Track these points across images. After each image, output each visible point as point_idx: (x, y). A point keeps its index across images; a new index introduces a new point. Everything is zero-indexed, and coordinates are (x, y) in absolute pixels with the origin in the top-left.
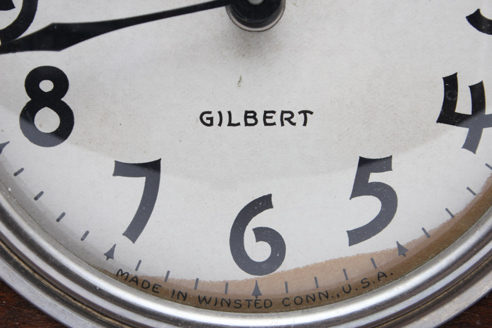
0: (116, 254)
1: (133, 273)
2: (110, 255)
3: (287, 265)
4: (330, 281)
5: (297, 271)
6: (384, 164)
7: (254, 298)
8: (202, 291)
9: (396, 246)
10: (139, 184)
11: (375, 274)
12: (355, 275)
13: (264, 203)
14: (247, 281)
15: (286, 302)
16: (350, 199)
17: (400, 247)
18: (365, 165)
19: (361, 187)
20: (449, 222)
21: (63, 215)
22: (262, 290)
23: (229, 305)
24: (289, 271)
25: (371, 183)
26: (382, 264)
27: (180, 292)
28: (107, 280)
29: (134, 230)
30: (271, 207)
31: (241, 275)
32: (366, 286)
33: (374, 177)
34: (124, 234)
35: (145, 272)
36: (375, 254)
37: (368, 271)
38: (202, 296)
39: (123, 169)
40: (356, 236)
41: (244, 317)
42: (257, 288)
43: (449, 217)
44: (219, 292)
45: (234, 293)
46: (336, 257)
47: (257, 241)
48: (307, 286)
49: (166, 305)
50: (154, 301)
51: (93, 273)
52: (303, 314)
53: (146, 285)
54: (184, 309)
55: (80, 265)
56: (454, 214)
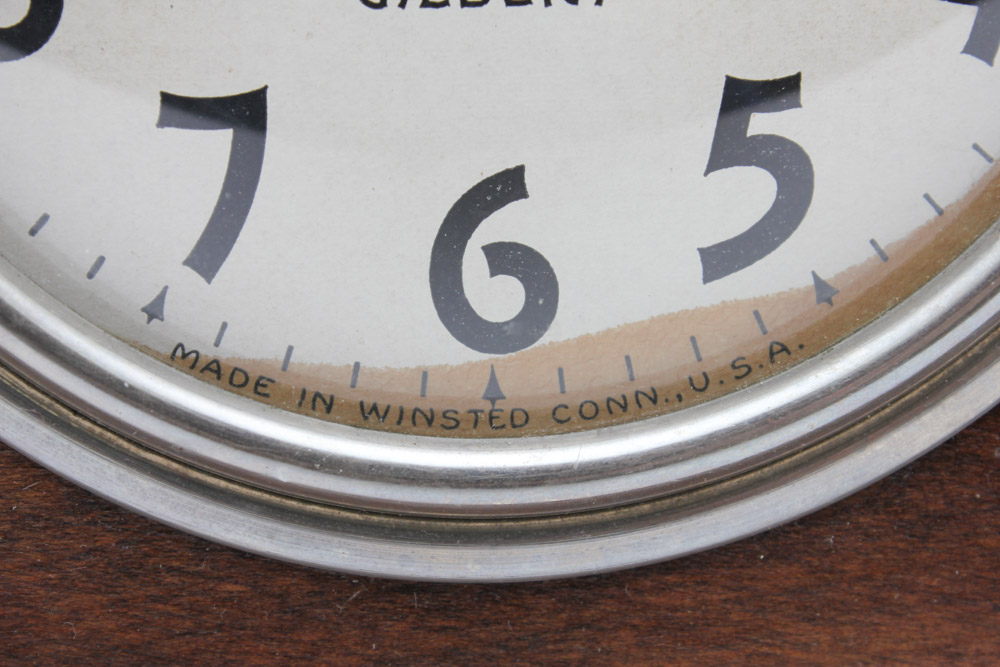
0: (168, 308)
1: (208, 352)
2: (154, 311)
3: (563, 328)
4: (662, 365)
5: (584, 341)
6: (783, 90)
7: (487, 406)
8: (369, 391)
9: (811, 282)
10: (220, 141)
11: (762, 347)
12: (718, 351)
13: (508, 186)
14: (471, 367)
15: (562, 414)
16: (706, 174)
17: (819, 283)
18: (741, 96)
19: (729, 149)
20: (930, 226)
21: (45, 218)
22: (505, 386)
23: (430, 422)
24: (567, 344)
25: (754, 138)
26: (781, 325)
27: (317, 395)
28: (147, 367)
29: (209, 254)
30: (524, 194)
31: (454, 352)
32: (743, 375)
33: (761, 123)
34: (187, 262)
35: (236, 349)
36: (764, 300)
37: (750, 342)
38: (369, 402)
39: (181, 109)
40: (720, 260)
41: (466, 447)
42: (493, 381)
43: (932, 214)
44: (406, 395)
45: (439, 396)
46: (675, 310)
47: (493, 274)
48: (606, 378)
49: (279, 420)
50: (257, 414)
51: (116, 351)
52: (601, 438)
53: (239, 379)
54: (327, 432)
55: (83, 331)
56: (942, 205)
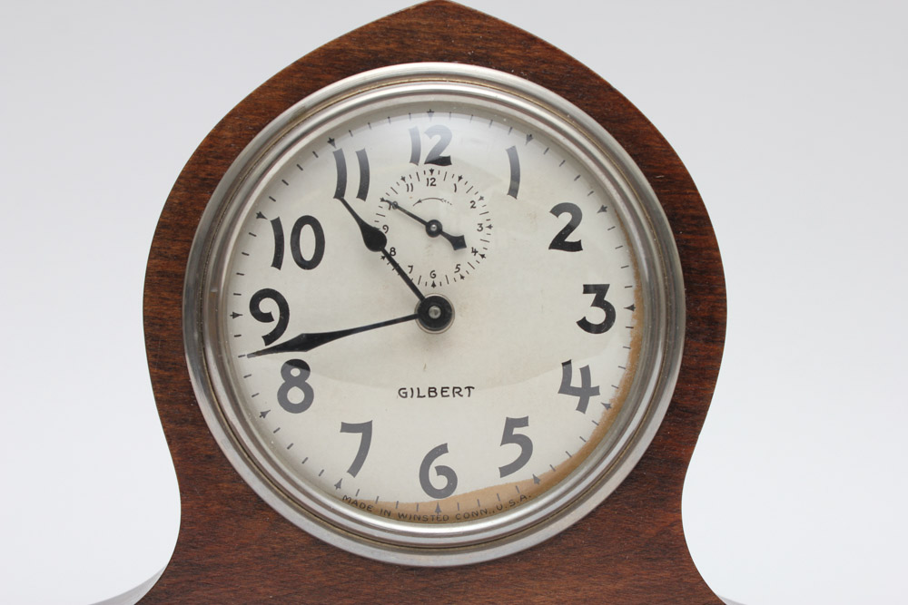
0: (342, 485)
1: (354, 498)
2: (338, 486)
3: (459, 491)
4: (488, 502)
5: (465, 495)
6: (523, 422)
7: (436, 514)
8: (401, 510)
9: (532, 477)
10: (359, 436)
11: (519, 496)
12: (505, 498)
13: (443, 449)
14: (431, 503)
15: (459, 517)
16: (501, 446)
17: (535, 478)
18: (511, 424)
19: (508, 438)
20: (568, 461)
21: (307, 459)
22: (441, 508)
23: (419, 519)
24: (460, 496)
25: (514, 435)
26: (524, 490)
27: (386, 511)
28: (337, 503)
29: (355, 469)
30: (447, 452)
31: (427, 498)
32: (512, 505)
33: (517, 431)
34: (348, 472)
35: (361, 497)
36: (518, 483)
37: (515, 496)
38: (401, 513)
39: (347, 428)
40: (505, 471)
41: (430, 526)
42: (438, 507)
43: (568, 457)
44: (412, 511)
45: (422, 511)
46: (492, 485)
47: (438, 474)
48: (472, 506)
49: (374, 518)
50: (368, 516)
51: (328, 498)
52: (469, 524)
53: (363, 506)
54: (389, 522)
55: (320, 493)
56: (571, 455)
